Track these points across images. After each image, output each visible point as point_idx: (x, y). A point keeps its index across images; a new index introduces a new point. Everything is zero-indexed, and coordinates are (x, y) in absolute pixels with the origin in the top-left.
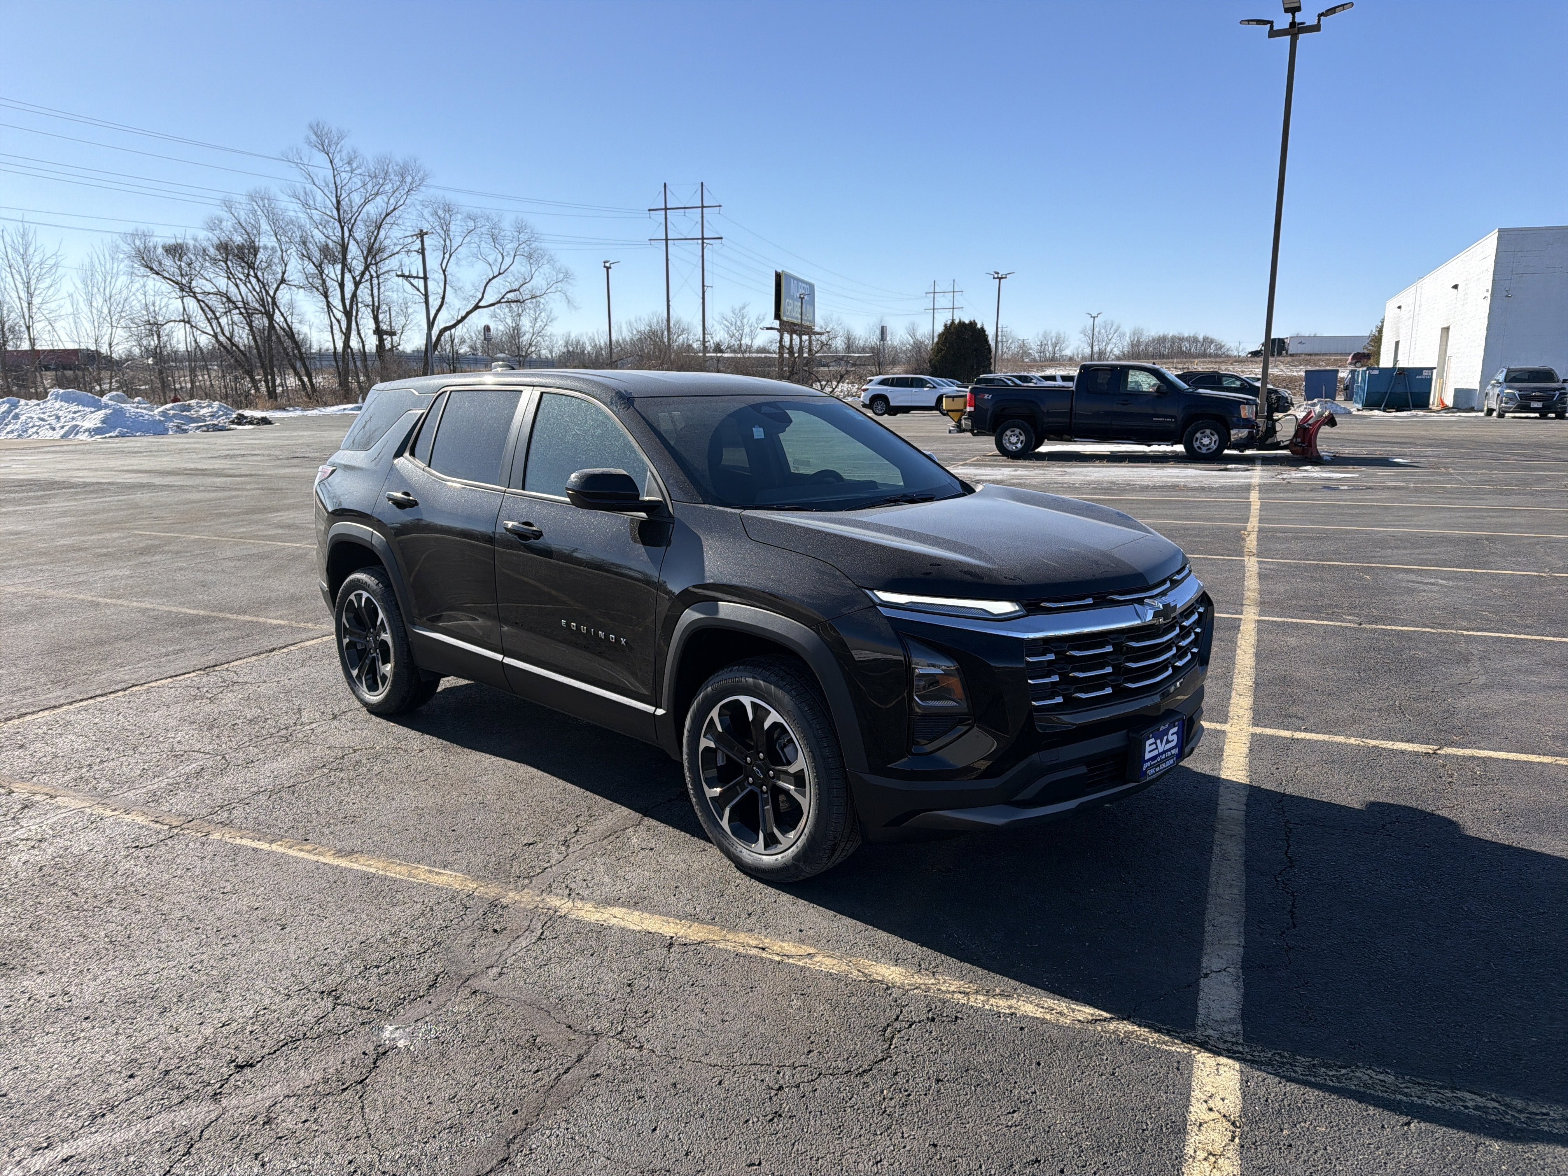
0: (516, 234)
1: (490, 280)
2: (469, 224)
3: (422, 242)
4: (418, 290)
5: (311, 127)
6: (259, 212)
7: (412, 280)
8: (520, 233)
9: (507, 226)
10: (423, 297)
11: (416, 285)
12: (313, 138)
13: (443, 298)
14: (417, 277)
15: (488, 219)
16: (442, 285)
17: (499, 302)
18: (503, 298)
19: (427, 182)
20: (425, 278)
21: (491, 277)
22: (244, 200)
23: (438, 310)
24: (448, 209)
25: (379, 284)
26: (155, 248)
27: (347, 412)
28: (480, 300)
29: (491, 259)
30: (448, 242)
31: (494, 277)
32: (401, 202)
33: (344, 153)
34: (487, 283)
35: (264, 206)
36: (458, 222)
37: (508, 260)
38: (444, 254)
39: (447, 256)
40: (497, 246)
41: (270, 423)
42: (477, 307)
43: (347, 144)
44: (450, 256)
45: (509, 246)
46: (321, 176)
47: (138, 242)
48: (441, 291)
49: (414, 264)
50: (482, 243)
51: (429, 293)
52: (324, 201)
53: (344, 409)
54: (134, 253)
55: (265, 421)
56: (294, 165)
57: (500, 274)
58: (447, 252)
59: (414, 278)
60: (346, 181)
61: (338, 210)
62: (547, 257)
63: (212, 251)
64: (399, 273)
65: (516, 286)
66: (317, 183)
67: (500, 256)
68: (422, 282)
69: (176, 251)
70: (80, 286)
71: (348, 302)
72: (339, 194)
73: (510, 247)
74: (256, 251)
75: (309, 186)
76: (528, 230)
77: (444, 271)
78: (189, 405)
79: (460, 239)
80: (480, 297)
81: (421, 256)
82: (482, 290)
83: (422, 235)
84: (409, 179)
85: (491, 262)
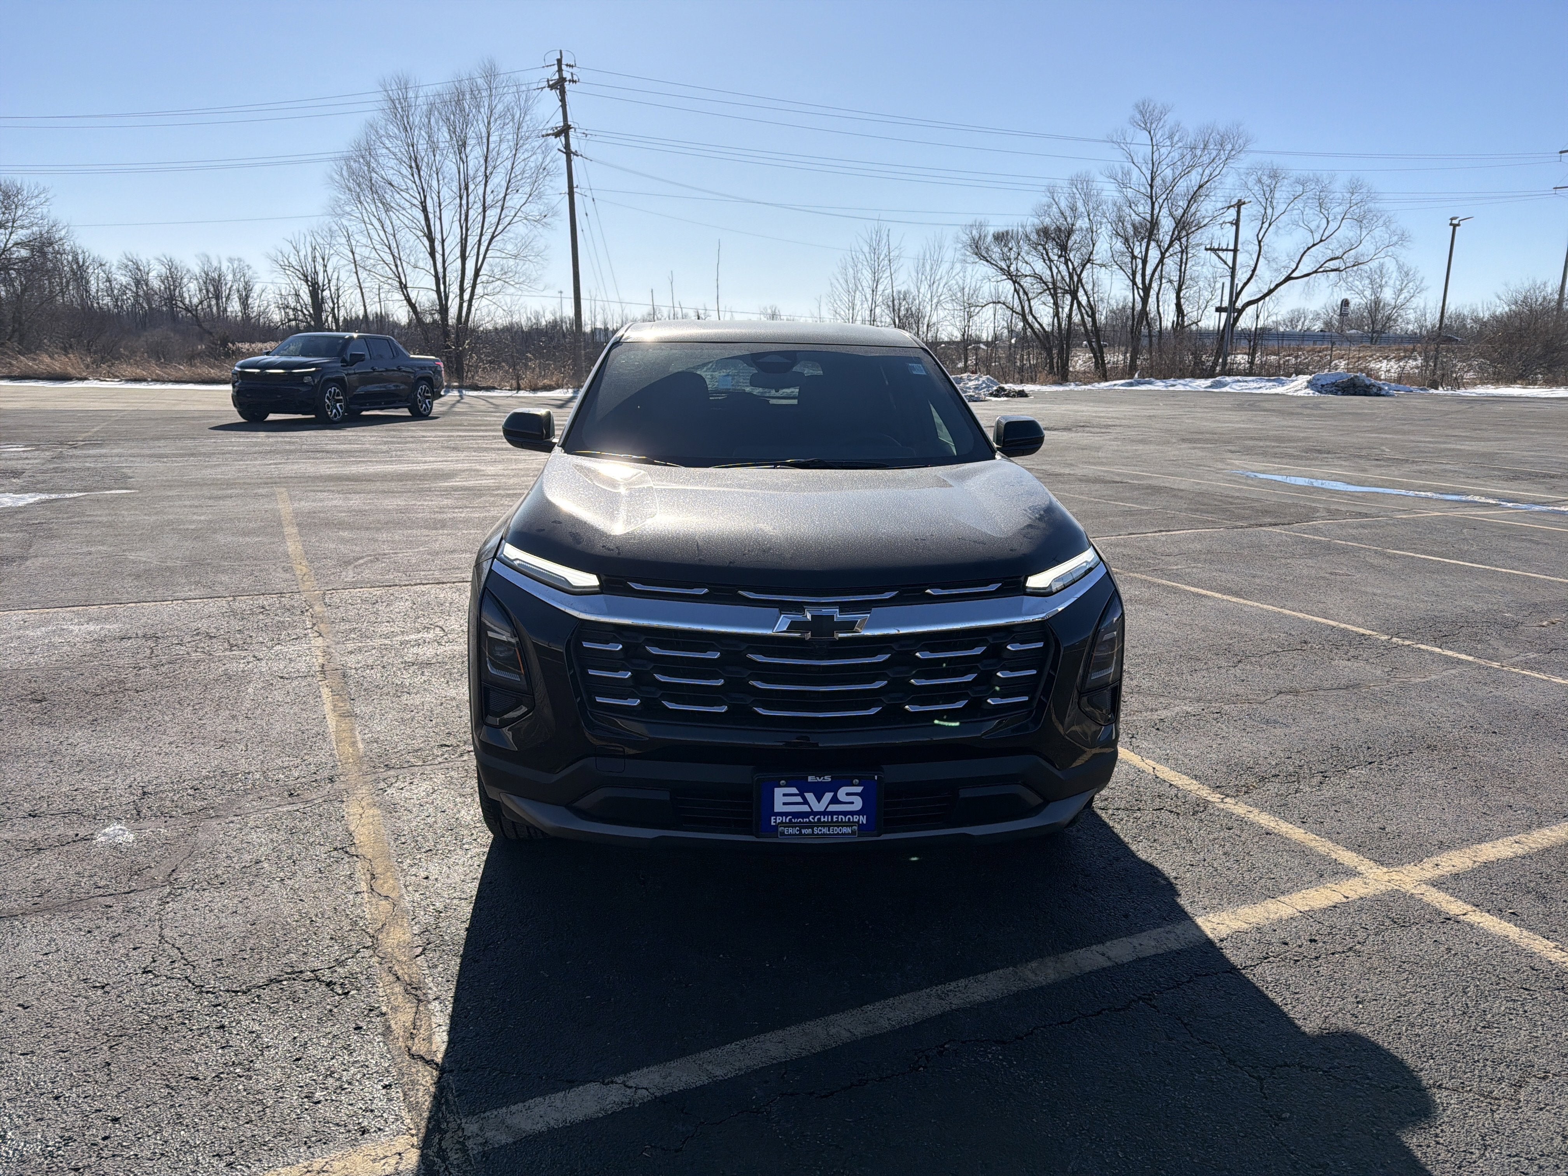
0: (1348, 195)
1: (1309, 248)
2: (1297, 189)
3: (1238, 212)
4: (1225, 263)
5: (1137, 106)
6: (1078, 196)
7: (1220, 253)
8: (1353, 194)
9: (1339, 188)
10: (1230, 271)
11: (1224, 258)
12: (1138, 116)
13: (1254, 271)
14: (1227, 250)
15: (1317, 181)
16: (1255, 257)
17: (1316, 272)
18: (1321, 267)
19: (1249, 147)
20: (1235, 250)
21: (1310, 245)
22: (1065, 184)
23: (1245, 284)
24: (1274, 175)
25: (1187, 259)
26: (985, 236)
27: (1116, 388)
28: (1293, 271)
29: (1313, 226)
30: (1269, 211)
31: (1314, 245)
32: (1216, 173)
33: (1167, 129)
34: (1305, 252)
35: (1082, 189)
36: (1283, 188)
37: (1333, 225)
38: (1263, 223)
39: (1266, 225)
40: (1323, 210)
41: (1026, 396)
42: (1288, 278)
43: (1170, 120)
44: (1270, 225)
45: (1337, 209)
46: (1141, 155)
47: (974, 232)
48: (1252, 264)
49: (1225, 237)
50: (1307, 208)
51: (1237, 267)
52: (1139, 179)
53: (1115, 385)
54: (969, 242)
55: (1022, 394)
56: (1116, 146)
57: (1321, 241)
58: (1266, 221)
59: (1223, 250)
60: (1164, 157)
61: (1151, 186)
62: (1383, 218)
63: (1034, 237)
64: (1208, 247)
65: (1338, 253)
66: (1135, 161)
67: (1325, 221)
68: (1231, 254)
69: (1001, 238)
70: (914, 274)
71: (1148, 278)
72: (1155, 170)
73: (1339, 210)
74: (1070, 232)
75: (1128, 165)
76: (1364, 190)
77: (1260, 242)
78: (961, 378)
79: (1284, 206)
80: (1294, 267)
81: (1234, 227)
82: (1297, 260)
83: (1240, 204)
84: (1229, 147)
85: (1313, 228)
